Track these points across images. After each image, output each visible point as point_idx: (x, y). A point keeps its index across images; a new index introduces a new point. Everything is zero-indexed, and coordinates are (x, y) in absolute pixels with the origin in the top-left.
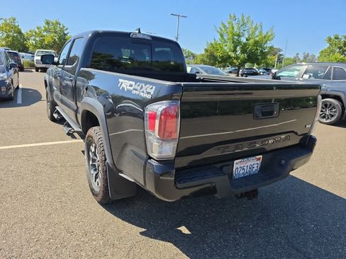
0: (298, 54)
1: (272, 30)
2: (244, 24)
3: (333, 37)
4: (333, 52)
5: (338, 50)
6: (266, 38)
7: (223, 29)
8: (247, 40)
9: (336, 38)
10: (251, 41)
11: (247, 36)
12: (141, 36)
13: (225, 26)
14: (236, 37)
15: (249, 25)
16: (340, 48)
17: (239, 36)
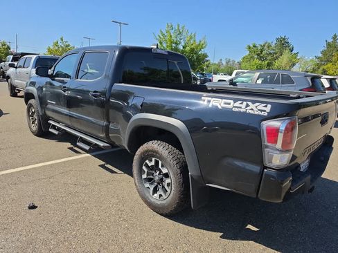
0: (221, 60)
1: (204, 38)
2: (180, 33)
3: (251, 46)
4: (252, 58)
5: (256, 57)
6: (201, 46)
7: (162, 37)
8: (184, 48)
9: (254, 46)
10: (188, 49)
11: (183, 44)
12: (159, 51)
13: (163, 35)
14: (173, 45)
15: (184, 34)
16: (258, 55)
17: (176, 43)
